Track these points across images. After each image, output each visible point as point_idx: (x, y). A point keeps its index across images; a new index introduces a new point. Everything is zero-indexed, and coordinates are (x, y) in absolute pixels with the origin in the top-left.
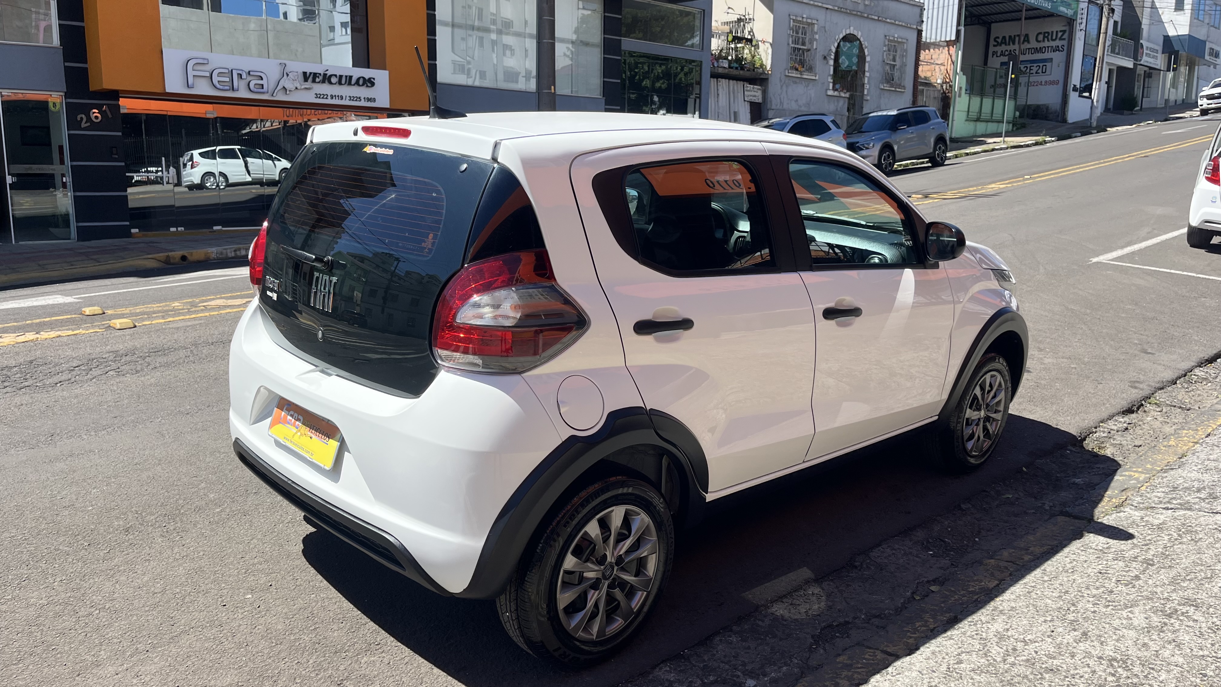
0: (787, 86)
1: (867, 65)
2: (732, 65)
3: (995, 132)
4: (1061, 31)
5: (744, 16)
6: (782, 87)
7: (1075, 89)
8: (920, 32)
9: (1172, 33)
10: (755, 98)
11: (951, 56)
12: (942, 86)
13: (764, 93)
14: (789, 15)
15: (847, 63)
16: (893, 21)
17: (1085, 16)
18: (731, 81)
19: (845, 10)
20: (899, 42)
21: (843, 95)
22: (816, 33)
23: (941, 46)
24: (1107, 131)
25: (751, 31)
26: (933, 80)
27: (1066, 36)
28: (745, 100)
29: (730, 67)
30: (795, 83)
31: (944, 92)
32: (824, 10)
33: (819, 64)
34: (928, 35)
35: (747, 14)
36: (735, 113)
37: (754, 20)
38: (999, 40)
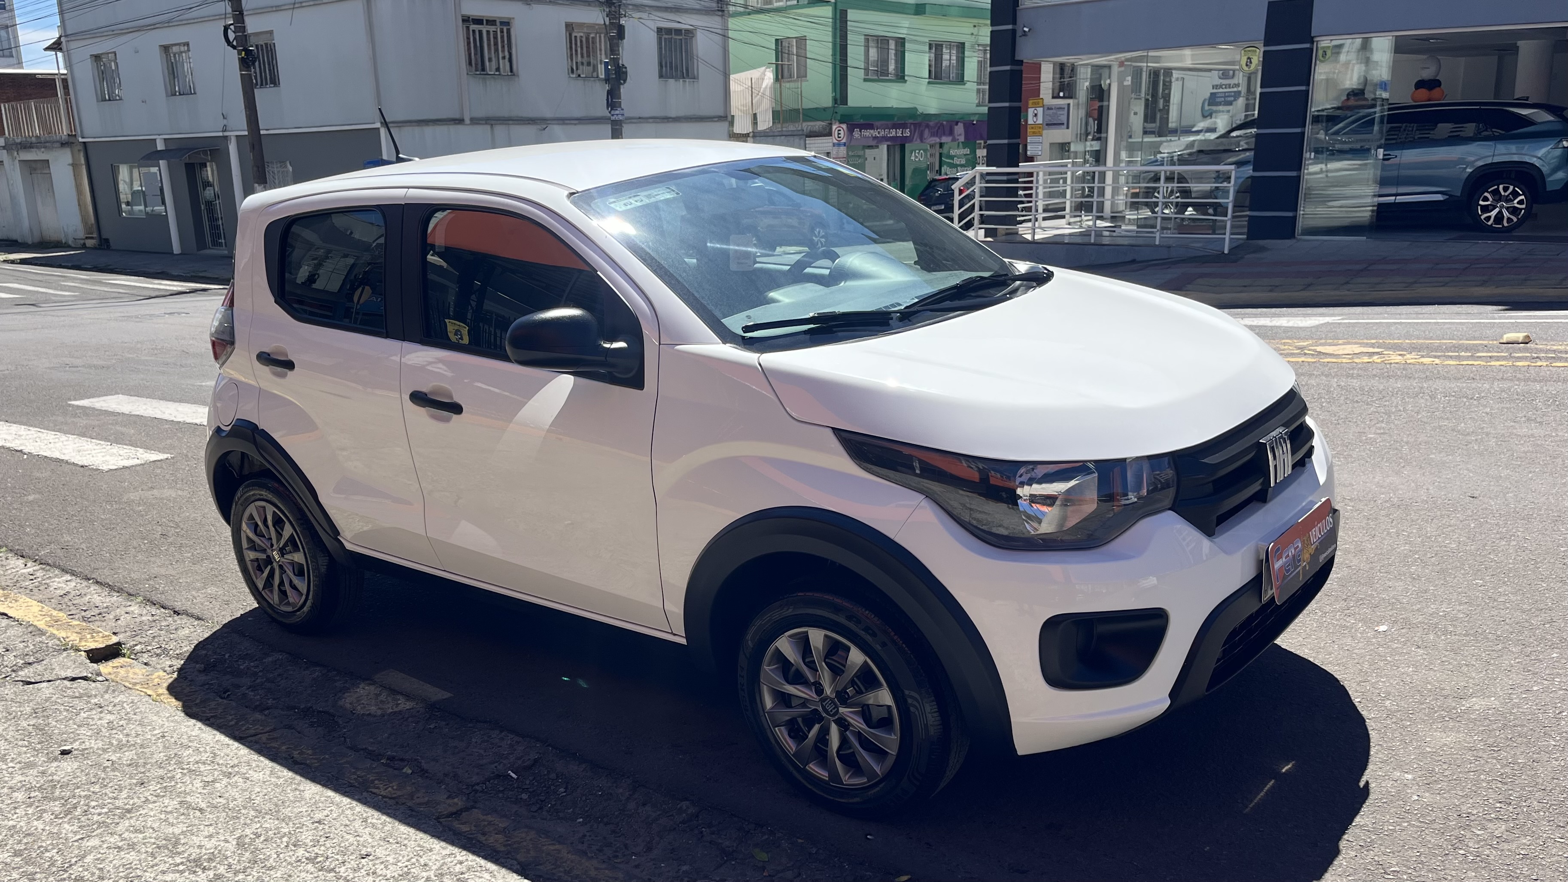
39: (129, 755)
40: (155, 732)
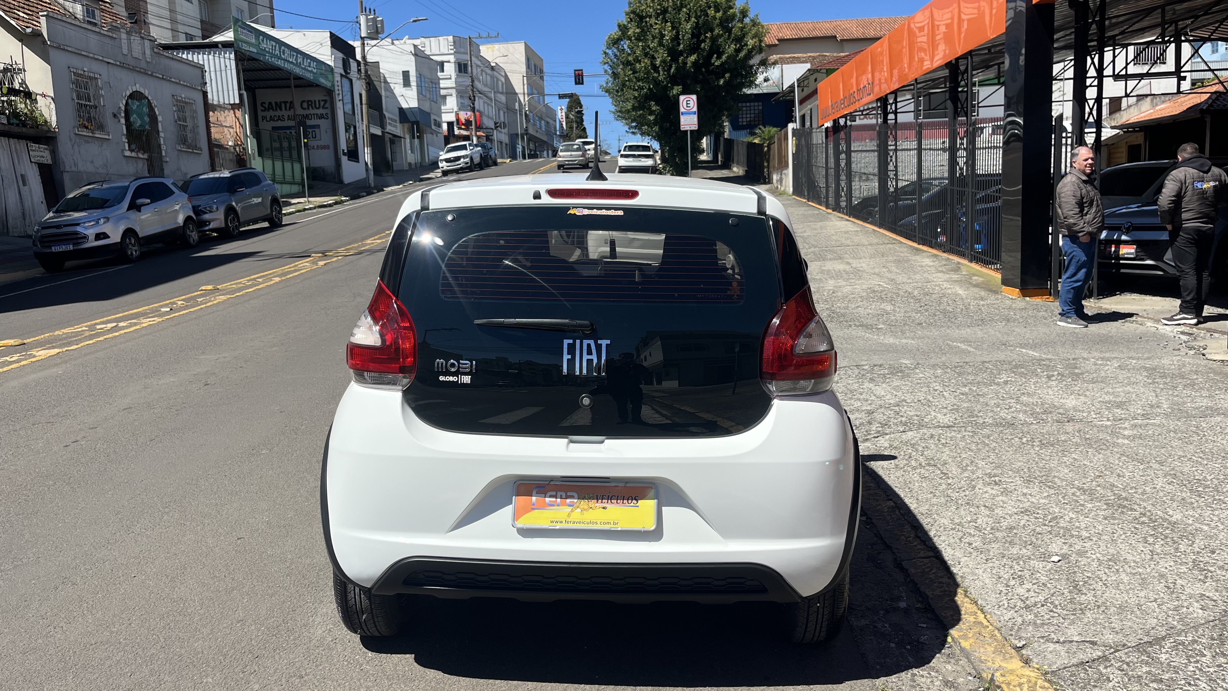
0: (79, 146)
1: (160, 125)
2: (12, 121)
3: (289, 193)
4: (322, 100)
5: (11, 66)
6: (73, 146)
7: (344, 154)
8: (205, 94)
9: (404, 105)
10: (42, 159)
11: (238, 119)
12: (235, 149)
13: (54, 153)
14: (69, 67)
15: (139, 122)
16: (178, 81)
17: (340, 88)
18: (11, 140)
19: (127, 66)
20: (186, 103)
21: (141, 156)
22: (102, 89)
23: (226, 109)
24: (383, 191)
25: (23, 83)
26: (223, 142)
27: (327, 105)
28: (31, 162)
29: (9, 123)
30: (88, 142)
31: (238, 155)
32: (106, 64)
33: (109, 121)
34: (213, 97)
35: (14, 63)
36: (22, 176)
37: (25, 71)
38: (266, 106)
39: (1015, 550)
40: (991, 565)
